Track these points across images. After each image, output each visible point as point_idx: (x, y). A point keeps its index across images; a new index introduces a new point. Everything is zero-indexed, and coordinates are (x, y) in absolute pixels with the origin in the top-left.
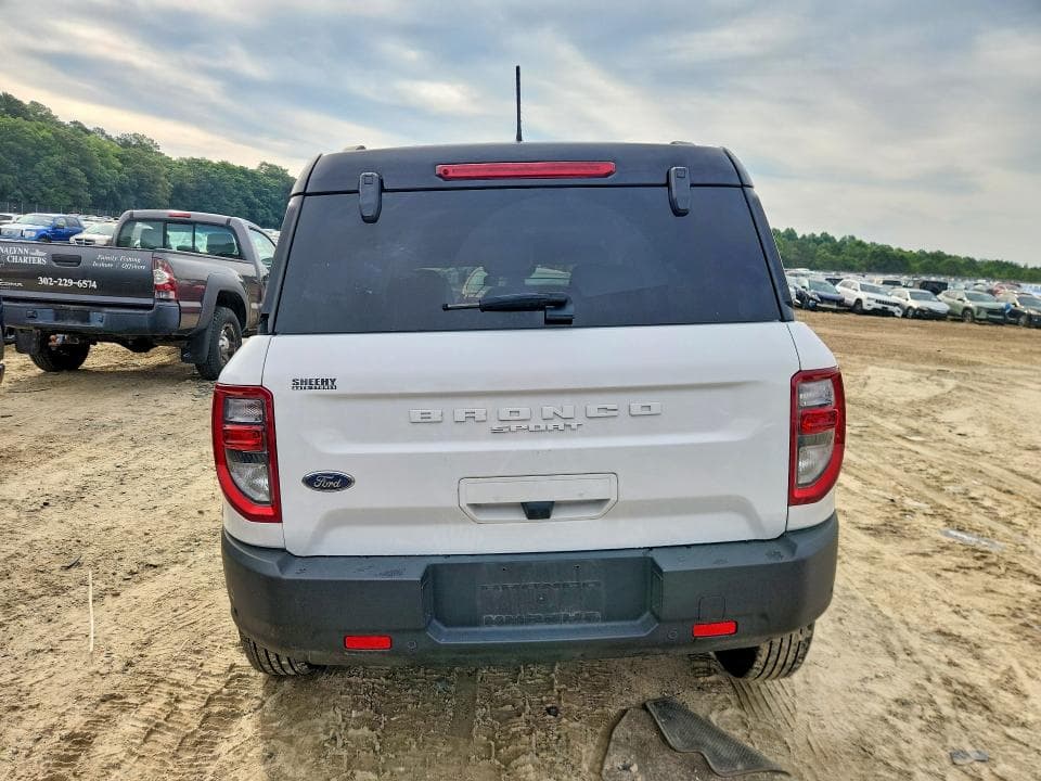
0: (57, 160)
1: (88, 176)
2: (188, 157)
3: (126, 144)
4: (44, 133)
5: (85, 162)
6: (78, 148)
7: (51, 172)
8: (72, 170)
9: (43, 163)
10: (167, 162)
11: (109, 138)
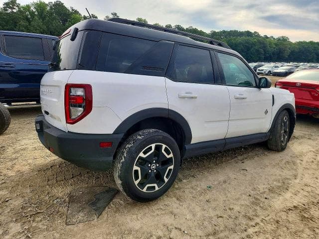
0: (256, 47)
1: (264, 51)
2: (298, 41)
3: (279, 39)
4: (255, 40)
5: (264, 47)
6: (263, 43)
7: (254, 51)
8: (260, 50)
9: (253, 49)
10: (291, 43)
11: (274, 39)
